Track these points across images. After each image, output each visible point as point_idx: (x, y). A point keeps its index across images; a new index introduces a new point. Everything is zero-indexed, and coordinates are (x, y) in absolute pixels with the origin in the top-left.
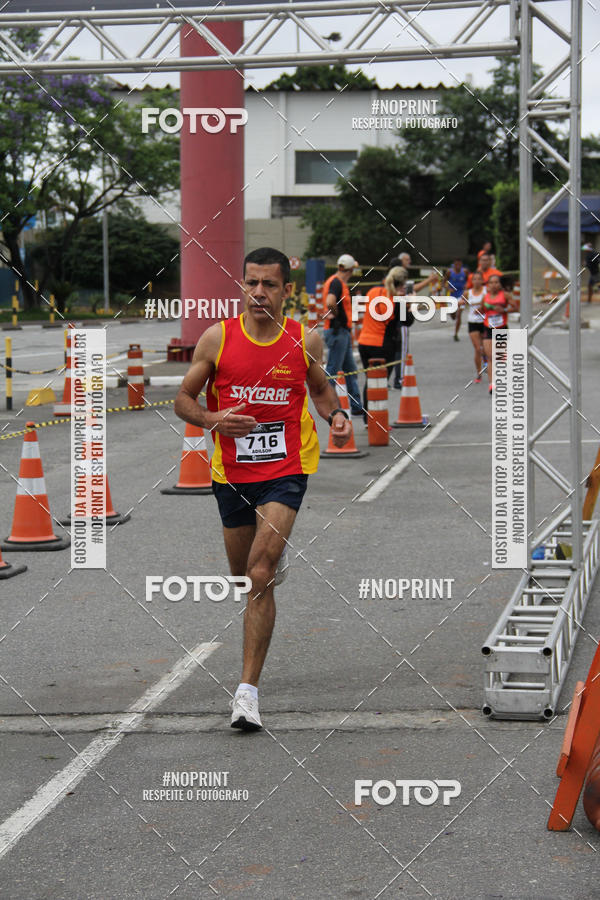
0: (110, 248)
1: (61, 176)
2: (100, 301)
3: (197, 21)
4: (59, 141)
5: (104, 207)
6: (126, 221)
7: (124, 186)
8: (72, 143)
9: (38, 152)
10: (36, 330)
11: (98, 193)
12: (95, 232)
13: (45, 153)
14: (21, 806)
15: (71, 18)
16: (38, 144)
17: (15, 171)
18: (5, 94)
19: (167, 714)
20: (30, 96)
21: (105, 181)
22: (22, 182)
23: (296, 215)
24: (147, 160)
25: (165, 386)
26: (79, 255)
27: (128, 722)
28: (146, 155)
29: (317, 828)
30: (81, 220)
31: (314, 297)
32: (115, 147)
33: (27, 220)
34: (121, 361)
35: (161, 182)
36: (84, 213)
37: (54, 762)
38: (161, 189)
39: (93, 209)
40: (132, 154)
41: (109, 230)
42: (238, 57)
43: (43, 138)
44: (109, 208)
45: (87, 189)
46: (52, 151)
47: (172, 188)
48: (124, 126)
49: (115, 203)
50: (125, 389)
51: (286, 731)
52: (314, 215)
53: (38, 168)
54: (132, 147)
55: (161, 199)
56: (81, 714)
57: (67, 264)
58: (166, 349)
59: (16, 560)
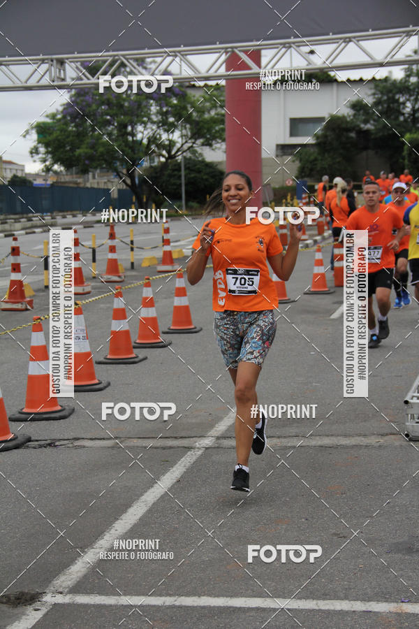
0: (185, 176)
1: (158, 136)
2: (180, 206)
4: (157, 117)
5: (182, 153)
6: (194, 161)
7: (193, 141)
8: (164, 118)
9: (145, 123)
11: (178, 145)
12: (177, 167)
13: (149, 123)
14: (152, 487)
16: (145, 119)
17: (133, 135)
19: (228, 437)
21: (182, 139)
22: (137, 141)
24: (206, 126)
27: (207, 442)
28: (205, 123)
29: (314, 499)
30: (169, 161)
32: (189, 119)
33: (140, 160)
35: (214, 138)
37: (167, 464)
38: (214, 142)
39: (174, 156)
40: (197, 123)
41: (185, 165)
43: (148, 116)
44: (184, 154)
45: (172, 143)
46: (153, 123)
47: (220, 141)
48: (193, 107)
49: (188, 151)
53: (146, 132)
54: (197, 119)
55: (214, 147)
56: (181, 437)
57: (162, 186)
59: (141, 353)
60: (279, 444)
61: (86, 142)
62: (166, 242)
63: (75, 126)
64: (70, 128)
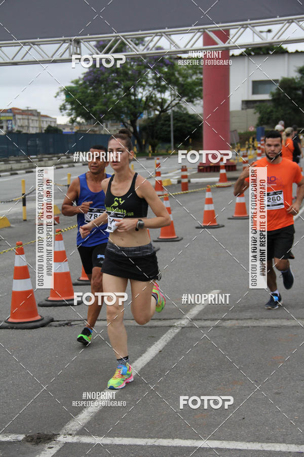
0: (174, 125)
1: (154, 96)
2: (170, 148)
3: (209, 31)
4: (153, 81)
5: (171, 108)
6: (180, 113)
7: (180, 98)
8: (158, 82)
9: (144, 87)
10: (143, 160)
11: (169, 102)
12: (167, 119)
13: (147, 86)
15: (157, 33)
16: (144, 83)
17: (135, 95)
18: (131, 63)
19: (199, 319)
20: (140, 63)
21: (171, 97)
22: (138, 99)
23: (252, 108)
24: (189, 88)
25: (197, 183)
26: (161, 128)
27: (184, 322)
28: (188, 85)
29: (262, 367)
30: (162, 114)
31: (260, 143)
32: (175, 83)
33: (140, 114)
34: (179, 172)
35: (195, 96)
36: (163, 111)
37: (154, 339)
38: (195, 99)
39: (166, 109)
40: (182, 85)
41: (174, 117)
42: (226, 45)
43: (146, 81)
44: (173, 108)
45: (164, 101)
46: (150, 85)
47: (199, 98)
48: (179, 74)
49: (176, 107)
50: (180, 185)
51: (248, 327)
52: (260, 108)
53: (144, 93)
54: (182, 82)
55: (195, 103)
56: (164, 319)
57: (156, 133)
58: (197, 167)
60: (237, 325)
61: (100, 101)
62: (158, 174)
63: (93, 89)
64: (89, 91)
